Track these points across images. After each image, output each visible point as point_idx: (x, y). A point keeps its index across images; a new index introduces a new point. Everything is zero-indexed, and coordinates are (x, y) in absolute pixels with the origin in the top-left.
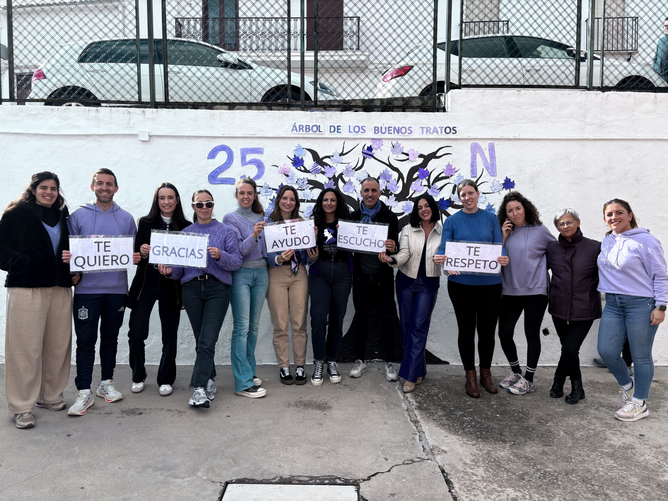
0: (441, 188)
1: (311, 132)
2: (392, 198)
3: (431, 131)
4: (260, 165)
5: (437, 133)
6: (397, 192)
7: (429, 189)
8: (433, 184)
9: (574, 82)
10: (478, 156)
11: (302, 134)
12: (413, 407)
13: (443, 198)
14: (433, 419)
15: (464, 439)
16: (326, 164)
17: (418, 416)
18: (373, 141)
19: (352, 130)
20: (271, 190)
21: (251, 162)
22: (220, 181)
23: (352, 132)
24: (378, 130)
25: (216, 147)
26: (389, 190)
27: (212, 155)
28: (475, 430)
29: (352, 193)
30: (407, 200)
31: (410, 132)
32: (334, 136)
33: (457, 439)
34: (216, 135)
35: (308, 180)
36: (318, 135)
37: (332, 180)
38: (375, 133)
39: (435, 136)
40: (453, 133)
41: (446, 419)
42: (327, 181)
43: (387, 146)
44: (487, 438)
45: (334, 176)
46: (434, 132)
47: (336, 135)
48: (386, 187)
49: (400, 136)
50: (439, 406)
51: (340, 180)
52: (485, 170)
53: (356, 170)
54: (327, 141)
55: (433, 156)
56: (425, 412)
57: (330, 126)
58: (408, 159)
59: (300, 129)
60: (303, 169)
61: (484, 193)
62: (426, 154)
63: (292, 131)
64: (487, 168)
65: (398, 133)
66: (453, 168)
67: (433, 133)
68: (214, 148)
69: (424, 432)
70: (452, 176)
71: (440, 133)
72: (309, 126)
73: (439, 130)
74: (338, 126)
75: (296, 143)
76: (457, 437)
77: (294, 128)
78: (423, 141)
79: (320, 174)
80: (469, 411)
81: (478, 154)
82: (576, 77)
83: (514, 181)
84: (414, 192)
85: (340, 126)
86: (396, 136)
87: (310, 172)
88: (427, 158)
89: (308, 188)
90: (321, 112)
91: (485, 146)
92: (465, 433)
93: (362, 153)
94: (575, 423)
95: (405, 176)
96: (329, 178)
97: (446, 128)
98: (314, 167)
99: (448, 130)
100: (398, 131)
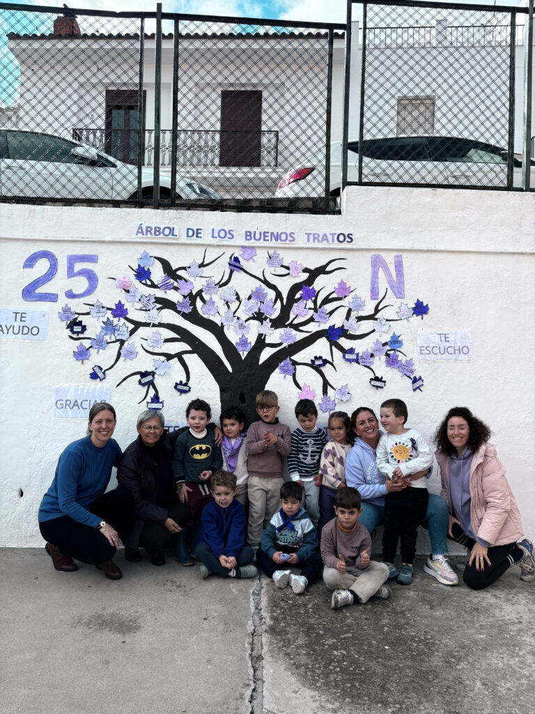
0: (331, 313)
1: (161, 235)
2: (267, 323)
3: (320, 239)
4: (92, 278)
5: (328, 241)
6: (274, 316)
7: (315, 313)
8: (320, 307)
9: (506, 182)
10: (381, 273)
11: (149, 238)
12: (264, 627)
13: (334, 326)
14: (286, 654)
15: (323, 698)
16: (181, 278)
17: (264, 647)
18: (244, 250)
19: (216, 234)
20: (104, 309)
21: (80, 273)
22: (36, 297)
23: (216, 237)
24: (250, 235)
25: (35, 253)
26: (263, 314)
27: (30, 262)
28: (346, 677)
29: (214, 315)
30: (286, 327)
31: (292, 239)
32: (192, 242)
33: (312, 697)
34: (36, 237)
35: (155, 298)
36: (170, 240)
37: (188, 297)
38: (246, 239)
39: (324, 245)
40: (348, 242)
41: (305, 654)
42: (181, 299)
43: (262, 256)
44: (359, 696)
45: (191, 293)
46: (323, 239)
47: (194, 240)
48: (260, 310)
49: (279, 244)
50: (302, 626)
51: (198, 298)
52: (389, 291)
53: (221, 286)
54: (183, 248)
55: (322, 270)
56: (279, 637)
57: (188, 229)
58: (289, 274)
59: (147, 231)
60: (149, 283)
61: (387, 320)
62: (312, 268)
63: (137, 234)
64: (392, 288)
65: (277, 239)
66: (347, 286)
67: (322, 242)
68: (33, 254)
69: (263, 682)
70: (345, 297)
71: (331, 240)
72: (160, 228)
73: (330, 238)
74: (197, 230)
75: (141, 250)
76: (313, 693)
77: (140, 231)
78: (309, 251)
79: (172, 290)
80: (345, 638)
81: (381, 270)
82: (508, 175)
83: (427, 305)
84: (296, 317)
85: (201, 229)
86: (273, 243)
87: (158, 288)
88: (314, 274)
89: (155, 308)
90: (175, 211)
91: (389, 259)
92: (327, 684)
93: (228, 266)
94: (501, 664)
95: (285, 295)
96: (183, 296)
97: (339, 235)
98: (164, 281)
99: (341, 238)
100: (277, 238)
